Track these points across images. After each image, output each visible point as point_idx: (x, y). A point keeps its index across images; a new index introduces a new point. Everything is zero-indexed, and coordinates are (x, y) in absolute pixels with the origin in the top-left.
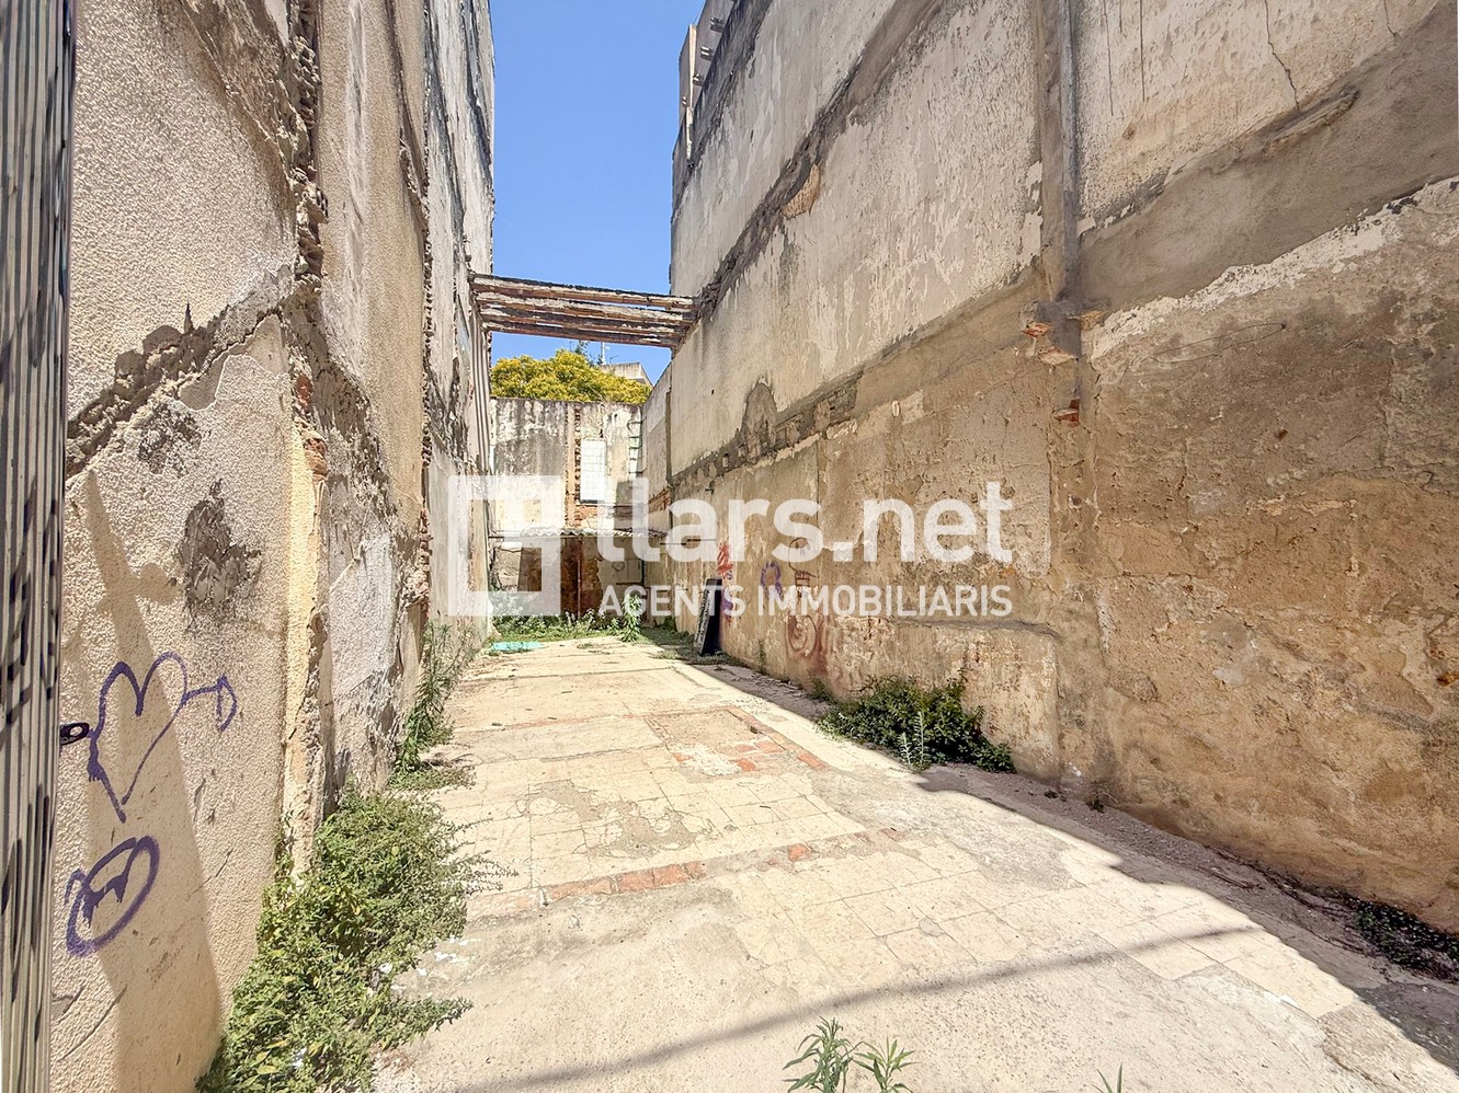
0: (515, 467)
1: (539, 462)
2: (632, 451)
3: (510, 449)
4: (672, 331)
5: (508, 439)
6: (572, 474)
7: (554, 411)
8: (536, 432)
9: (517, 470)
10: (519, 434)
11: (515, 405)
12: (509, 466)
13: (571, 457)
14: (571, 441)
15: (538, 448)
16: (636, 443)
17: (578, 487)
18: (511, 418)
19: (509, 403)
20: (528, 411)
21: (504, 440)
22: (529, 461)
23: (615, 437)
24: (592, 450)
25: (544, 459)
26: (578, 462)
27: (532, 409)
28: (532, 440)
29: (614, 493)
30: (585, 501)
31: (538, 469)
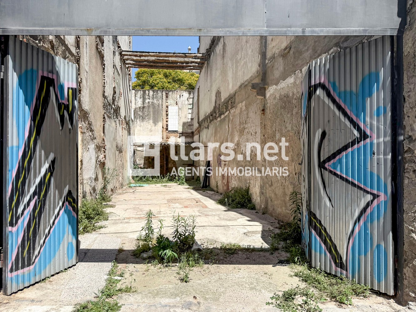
0: (142, 117)
1: (152, 115)
2: (189, 110)
3: (140, 110)
4: (197, 65)
5: (140, 106)
6: (165, 120)
7: (157, 94)
8: (150, 103)
9: (143, 119)
10: (144, 104)
11: (142, 92)
12: (140, 117)
13: (164, 113)
14: (164, 106)
15: (151, 110)
16: (191, 107)
17: (167, 125)
18: (140, 98)
19: (139, 92)
20: (147, 94)
21: (138, 107)
22: (148, 115)
23: (182, 104)
24: (173, 110)
25: (154, 114)
26: (167, 115)
27: (149, 94)
28: (149, 107)
29: (181, 127)
30: (170, 131)
31: (151, 118)
